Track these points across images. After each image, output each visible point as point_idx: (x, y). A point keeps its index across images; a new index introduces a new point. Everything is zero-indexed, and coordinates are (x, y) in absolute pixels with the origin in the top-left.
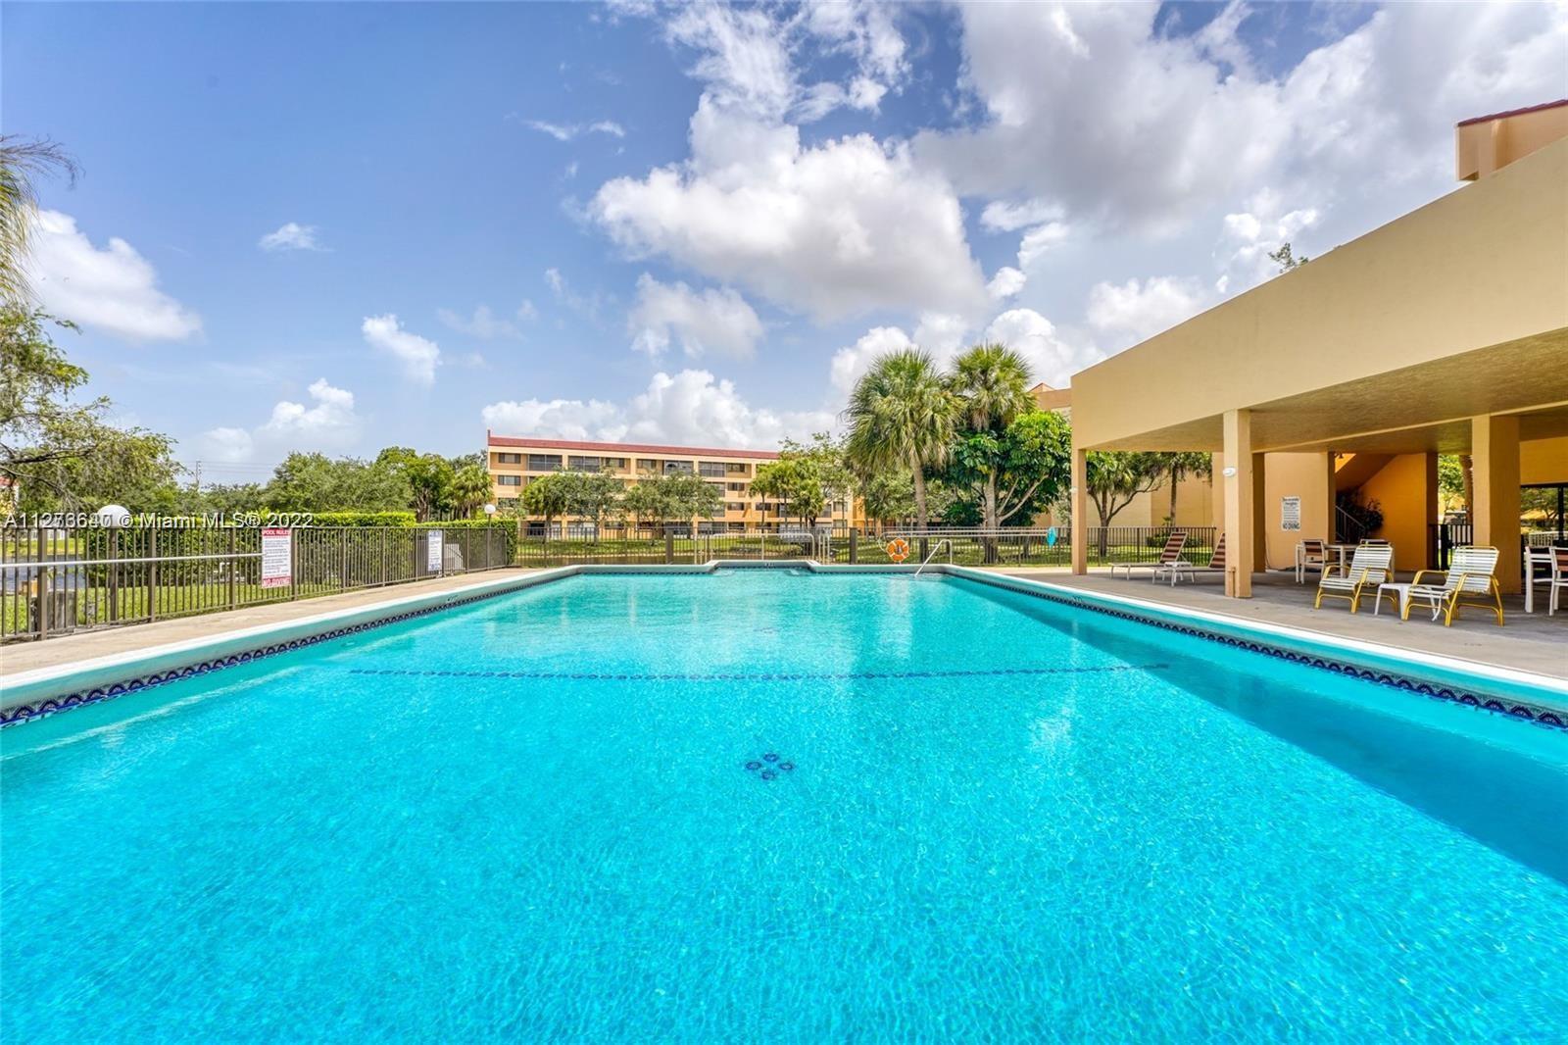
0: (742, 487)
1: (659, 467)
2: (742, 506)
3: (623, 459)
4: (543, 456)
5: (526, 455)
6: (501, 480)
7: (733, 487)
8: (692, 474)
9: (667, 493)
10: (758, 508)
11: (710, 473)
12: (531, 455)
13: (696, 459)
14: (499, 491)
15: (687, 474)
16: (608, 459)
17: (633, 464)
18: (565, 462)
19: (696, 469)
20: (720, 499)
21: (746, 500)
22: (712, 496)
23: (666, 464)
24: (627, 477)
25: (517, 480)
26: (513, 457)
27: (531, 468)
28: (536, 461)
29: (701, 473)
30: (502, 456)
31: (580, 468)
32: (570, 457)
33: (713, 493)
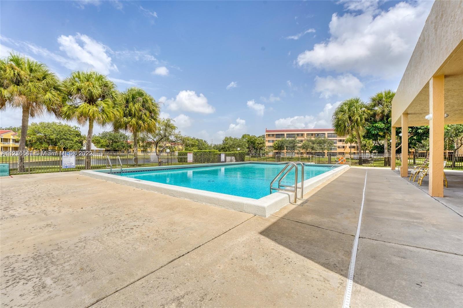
0: (344, 141)
1: (314, 135)
2: (344, 147)
3: (303, 134)
4: (279, 134)
5: (275, 134)
6: (269, 141)
7: (340, 141)
8: (325, 137)
9: (314, 143)
10: (350, 147)
11: (331, 137)
12: (276, 134)
13: (326, 133)
14: (267, 144)
15: (323, 137)
16: (298, 134)
17: (305, 135)
18: (285, 136)
19: (326, 136)
20: (334, 145)
21: (345, 145)
22: (331, 144)
23: (316, 135)
24: (303, 139)
25: (273, 141)
26: (272, 135)
27: (277, 138)
28: (278, 136)
29: (328, 137)
30: (269, 135)
31: (290, 137)
32: (287, 134)
33: (331, 143)
